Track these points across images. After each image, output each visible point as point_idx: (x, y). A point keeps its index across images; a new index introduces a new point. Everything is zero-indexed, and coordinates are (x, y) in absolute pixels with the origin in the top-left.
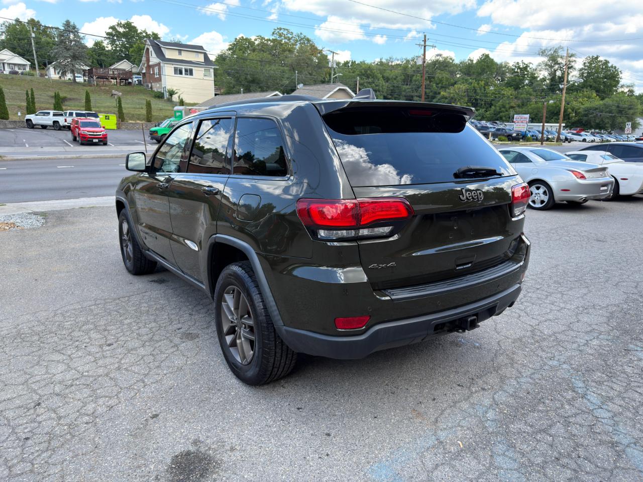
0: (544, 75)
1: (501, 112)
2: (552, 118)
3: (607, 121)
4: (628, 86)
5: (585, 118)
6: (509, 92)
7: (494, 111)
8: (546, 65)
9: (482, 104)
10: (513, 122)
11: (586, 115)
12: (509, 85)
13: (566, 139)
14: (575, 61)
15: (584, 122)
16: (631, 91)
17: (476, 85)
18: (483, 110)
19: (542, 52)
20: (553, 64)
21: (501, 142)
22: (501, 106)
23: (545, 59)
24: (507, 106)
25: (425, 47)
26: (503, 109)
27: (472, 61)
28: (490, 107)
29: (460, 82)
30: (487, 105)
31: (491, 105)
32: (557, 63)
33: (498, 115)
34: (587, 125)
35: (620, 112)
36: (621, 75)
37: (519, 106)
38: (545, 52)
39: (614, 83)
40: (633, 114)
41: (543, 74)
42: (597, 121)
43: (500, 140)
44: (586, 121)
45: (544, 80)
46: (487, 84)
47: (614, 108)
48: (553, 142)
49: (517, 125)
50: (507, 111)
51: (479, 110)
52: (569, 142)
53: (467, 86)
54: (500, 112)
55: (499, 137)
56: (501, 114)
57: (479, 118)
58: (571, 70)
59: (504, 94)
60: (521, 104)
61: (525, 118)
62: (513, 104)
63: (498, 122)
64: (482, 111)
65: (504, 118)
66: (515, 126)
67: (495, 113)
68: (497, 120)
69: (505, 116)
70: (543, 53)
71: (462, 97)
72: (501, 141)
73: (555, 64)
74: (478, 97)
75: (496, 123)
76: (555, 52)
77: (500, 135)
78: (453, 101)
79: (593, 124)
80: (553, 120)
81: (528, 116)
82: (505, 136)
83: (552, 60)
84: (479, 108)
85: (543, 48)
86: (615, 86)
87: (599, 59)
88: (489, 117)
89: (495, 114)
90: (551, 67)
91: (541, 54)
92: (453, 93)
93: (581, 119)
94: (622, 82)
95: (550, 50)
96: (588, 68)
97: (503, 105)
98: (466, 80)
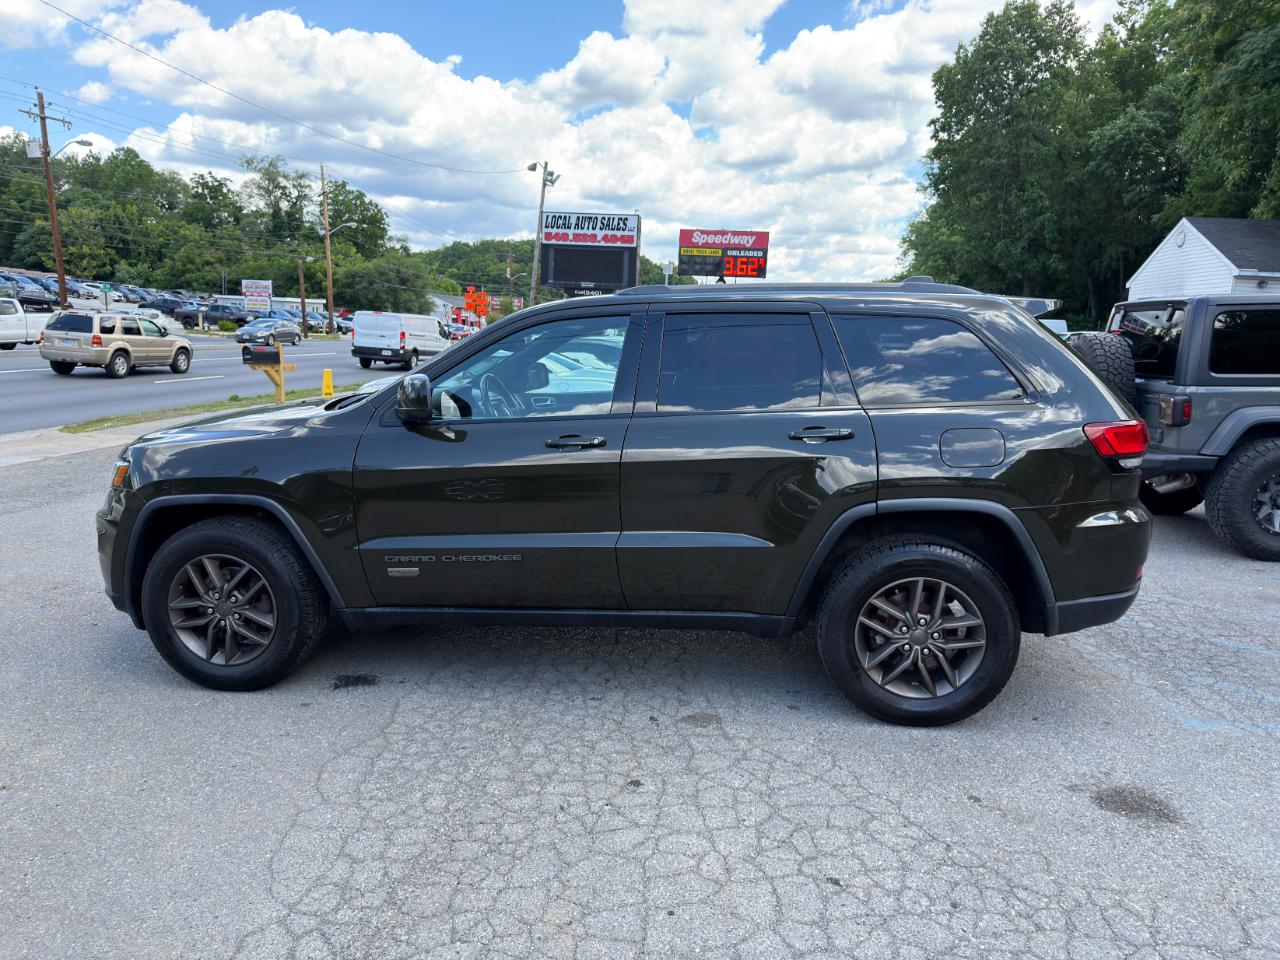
0: (257, 206)
1: (188, 271)
2: (291, 288)
3: (384, 296)
4: (399, 240)
5: (348, 290)
6: (194, 231)
7: (172, 269)
8: (259, 187)
9: (140, 254)
10: (241, 294)
11: (349, 285)
12: (191, 217)
13: (340, 328)
14: (309, 186)
15: (348, 297)
16: (405, 249)
17: (119, 211)
18: (146, 265)
19: (247, 162)
20: (271, 188)
21: (226, 333)
22: (187, 260)
23: (257, 176)
24: (198, 260)
25: (43, 119)
26: (189, 266)
27: (98, 159)
28: (160, 260)
29: (78, 203)
30: (153, 258)
31: (160, 257)
32: (277, 186)
33: (179, 277)
34: (353, 302)
35: (403, 281)
36: (387, 220)
37: (220, 261)
38: (253, 162)
39: (379, 232)
40: (423, 287)
41: (256, 204)
42: (370, 296)
43: (223, 329)
44: (352, 297)
45: (258, 214)
46: (142, 213)
47: (392, 275)
48: (321, 332)
49: (251, 300)
50: (198, 270)
51: (136, 265)
52: (344, 333)
53: (99, 211)
54: (183, 273)
55: (220, 323)
56: (188, 276)
57: (141, 282)
58: (306, 203)
59: (185, 237)
60: (224, 258)
61: (266, 287)
62: (208, 257)
63: (183, 291)
64: (143, 267)
65: (195, 285)
66: (246, 302)
67: (174, 272)
68: (181, 287)
69: (197, 281)
70: (249, 163)
71: (89, 236)
72: (226, 330)
73: (275, 187)
74: (129, 237)
75: (180, 293)
76: (270, 164)
77: (222, 319)
78: (71, 240)
79: (363, 301)
80: (293, 292)
81: (269, 283)
82: (233, 321)
83: (269, 180)
84: (134, 261)
85: (249, 156)
86: (382, 238)
87: (347, 188)
88: (161, 280)
89: (174, 276)
90: (269, 193)
91: (246, 165)
92: (68, 225)
93: (342, 293)
94: (391, 232)
95: (262, 161)
96: (333, 201)
97: (188, 258)
98: (93, 199)
